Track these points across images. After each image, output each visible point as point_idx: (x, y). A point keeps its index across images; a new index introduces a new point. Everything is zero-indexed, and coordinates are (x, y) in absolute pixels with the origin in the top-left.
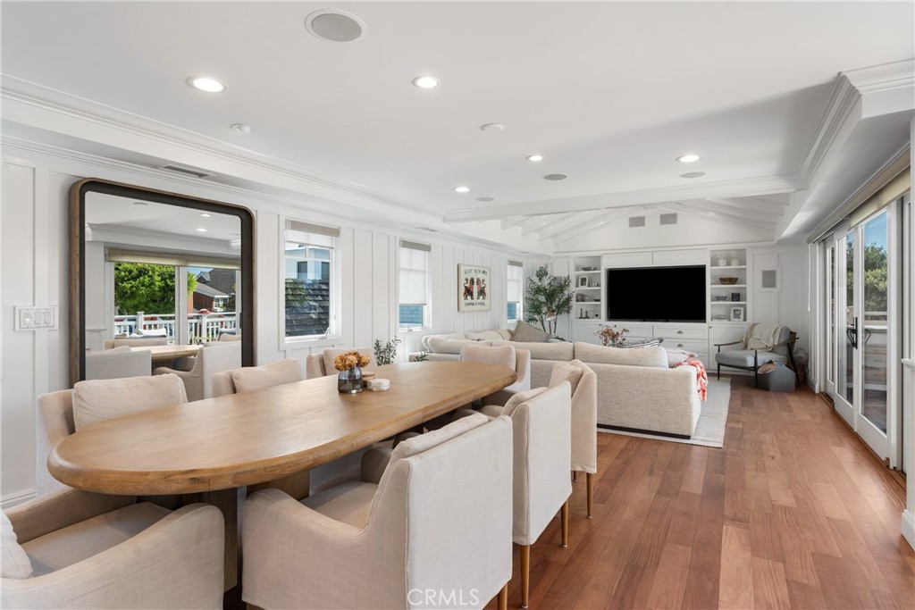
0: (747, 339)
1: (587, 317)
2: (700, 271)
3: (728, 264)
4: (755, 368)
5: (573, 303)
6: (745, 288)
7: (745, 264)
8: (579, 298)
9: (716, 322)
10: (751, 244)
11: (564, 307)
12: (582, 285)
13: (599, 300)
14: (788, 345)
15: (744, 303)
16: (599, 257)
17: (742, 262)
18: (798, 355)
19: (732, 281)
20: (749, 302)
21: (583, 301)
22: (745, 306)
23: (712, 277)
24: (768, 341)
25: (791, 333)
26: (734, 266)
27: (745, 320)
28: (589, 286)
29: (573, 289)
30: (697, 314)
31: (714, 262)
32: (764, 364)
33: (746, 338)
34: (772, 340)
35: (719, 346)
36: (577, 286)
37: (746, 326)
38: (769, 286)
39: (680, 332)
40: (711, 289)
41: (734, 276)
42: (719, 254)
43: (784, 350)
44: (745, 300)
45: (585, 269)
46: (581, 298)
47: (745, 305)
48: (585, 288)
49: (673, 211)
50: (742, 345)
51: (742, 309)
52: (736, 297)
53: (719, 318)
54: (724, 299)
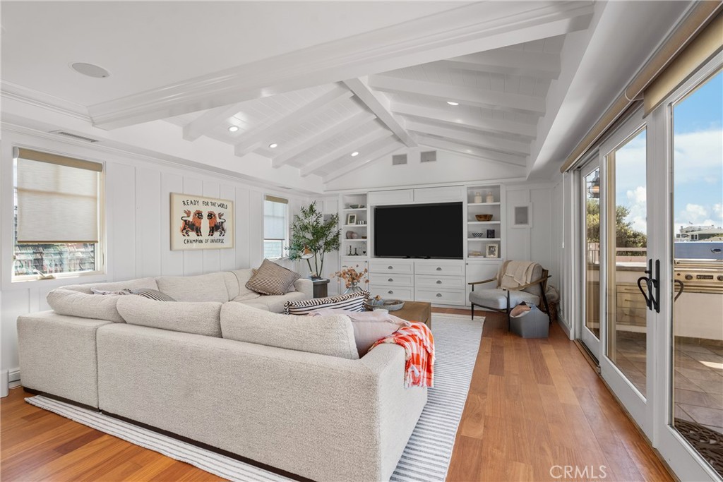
0: (500, 277)
1: (356, 254)
2: (458, 207)
3: (484, 201)
4: (508, 310)
5: (342, 239)
6: (499, 224)
7: (499, 201)
8: (349, 235)
9: (472, 258)
10: (503, 181)
11: (333, 243)
12: (351, 222)
13: (366, 238)
14: (540, 283)
15: (498, 239)
16: (365, 195)
17: (497, 199)
18: (550, 293)
19: (487, 217)
20: (503, 238)
21: (352, 238)
22: (499, 243)
23: (468, 214)
24: (520, 280)
25: (543, 270)
26: (489, 203)
27: (499, 256)
28: (357, 224)
29: (343, 227)
30: (455, 251)
31: (471, 200)
32: (516, 306)
33: (500, 275)
34: (524, 279)
35: (473, 284)
36: (347, 224)
37: (500, 262)
38: (521, 223)
39: (439, 269)
40: (468, 225)
41: (489, 213)
42: (475, 191)
43: (537, 289)
44: (499, 237)
45: (354, 207)
46: (350, 235)
47: (500, 241)
48: (354, 225)
49: (432, 149)
50: (495, 283)
51: (496, 246)
52: (491, 234)
53: (476, 254)
54: (480, 235)
